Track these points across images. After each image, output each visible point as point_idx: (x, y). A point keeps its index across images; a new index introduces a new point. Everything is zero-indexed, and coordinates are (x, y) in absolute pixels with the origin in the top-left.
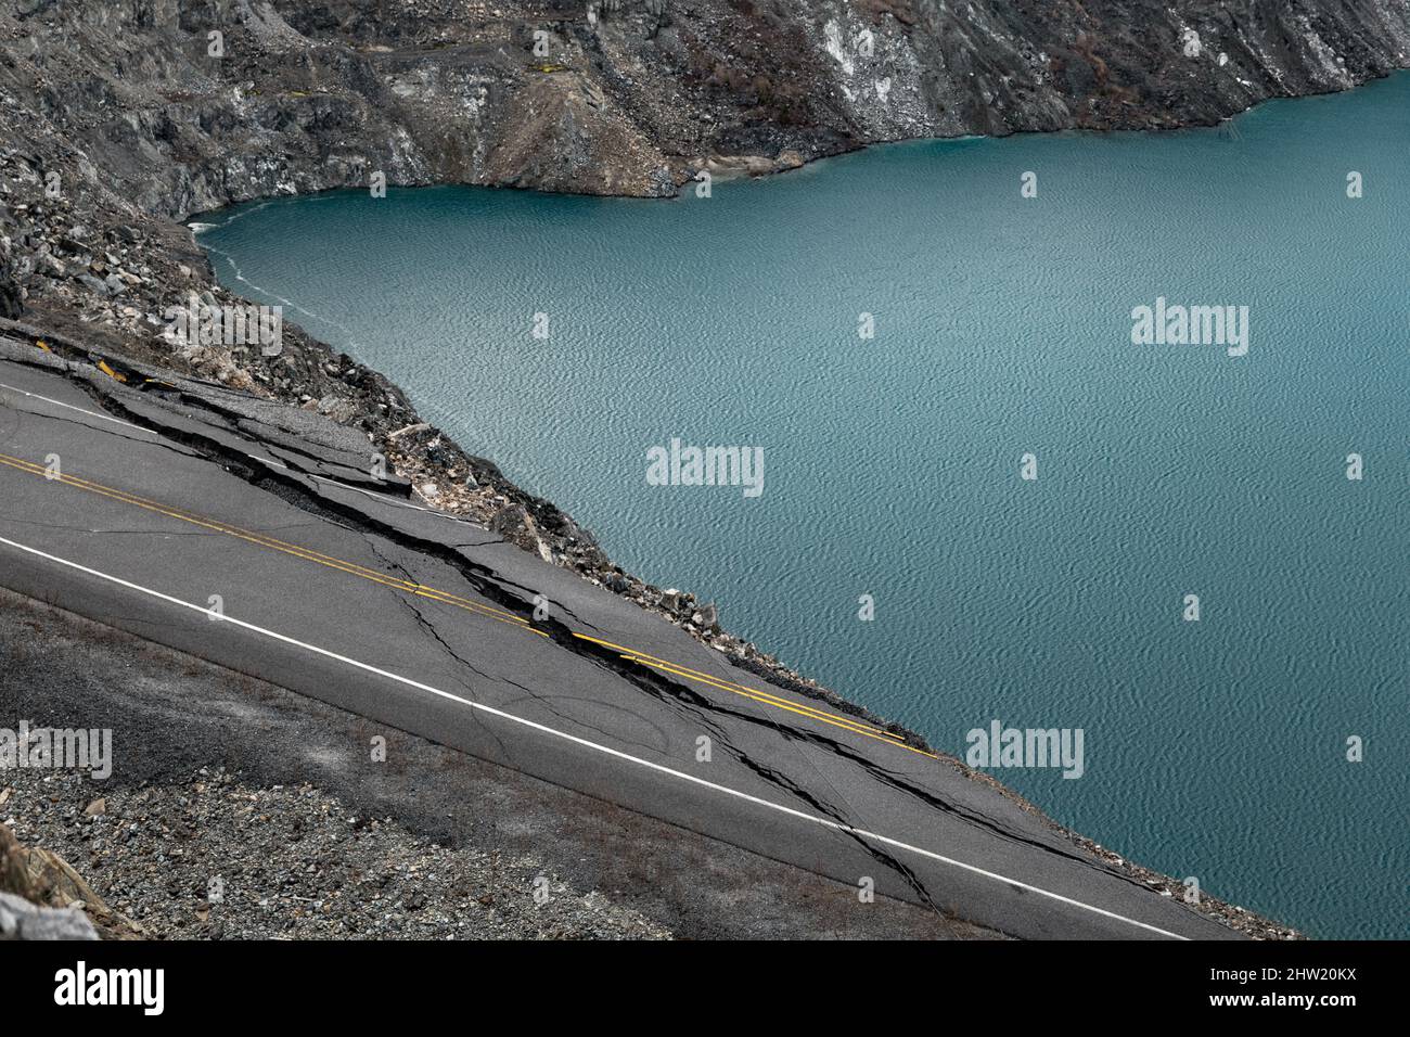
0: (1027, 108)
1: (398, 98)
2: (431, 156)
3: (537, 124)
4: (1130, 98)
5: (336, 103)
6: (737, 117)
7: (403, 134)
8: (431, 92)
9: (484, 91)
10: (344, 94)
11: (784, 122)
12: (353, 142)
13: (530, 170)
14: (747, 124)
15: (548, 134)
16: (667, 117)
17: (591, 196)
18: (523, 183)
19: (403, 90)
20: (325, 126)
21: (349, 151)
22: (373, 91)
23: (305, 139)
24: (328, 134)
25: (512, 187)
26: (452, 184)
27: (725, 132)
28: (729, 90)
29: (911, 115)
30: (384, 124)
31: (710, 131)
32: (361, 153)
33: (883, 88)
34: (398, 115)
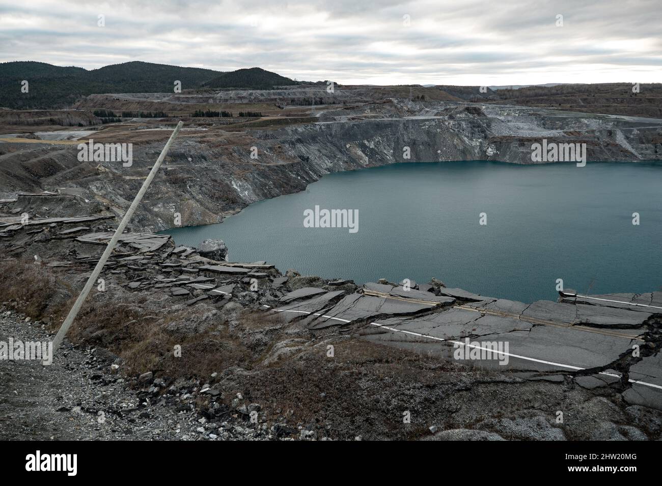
0: (273, 192)
1: (156, 212)
2: (167, 223)
3: (188, 212)
4: (289, 188)
5: (143, 215)
6: (224, 204)
7: (159, 219)
8: (162, 209)
9: (174, 207)
10: (144, 213)
11: (233, 203)
12: (150, 223)
13: (190, 222)
14: (226, 204)
15: (192, 214)
16: (211, 206)
17: (205, 225)
18: (189, 225)
19: (156, 210)
20: (142, 221)
21: (150, 225)
22: (150, 211)
23: (138, 224)
24: (143, 222)
25: (187, 226)
26: (173, 228)
27: (223, 207)
28: (220, 198)
29: (254, 197)
30: (155, 218)
31: (220, 207)
32: (153, 225)
33: (246, 193)
34: (157, 215)
